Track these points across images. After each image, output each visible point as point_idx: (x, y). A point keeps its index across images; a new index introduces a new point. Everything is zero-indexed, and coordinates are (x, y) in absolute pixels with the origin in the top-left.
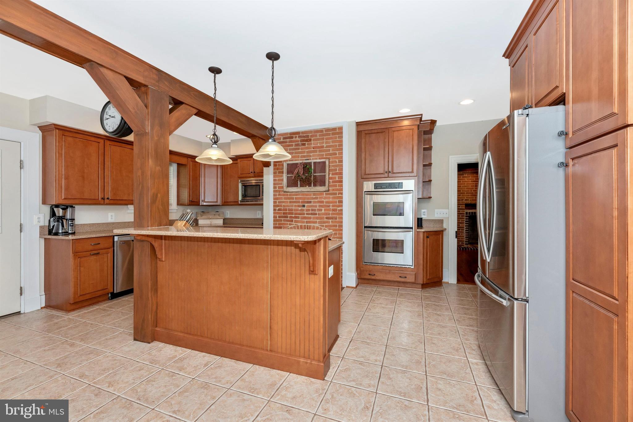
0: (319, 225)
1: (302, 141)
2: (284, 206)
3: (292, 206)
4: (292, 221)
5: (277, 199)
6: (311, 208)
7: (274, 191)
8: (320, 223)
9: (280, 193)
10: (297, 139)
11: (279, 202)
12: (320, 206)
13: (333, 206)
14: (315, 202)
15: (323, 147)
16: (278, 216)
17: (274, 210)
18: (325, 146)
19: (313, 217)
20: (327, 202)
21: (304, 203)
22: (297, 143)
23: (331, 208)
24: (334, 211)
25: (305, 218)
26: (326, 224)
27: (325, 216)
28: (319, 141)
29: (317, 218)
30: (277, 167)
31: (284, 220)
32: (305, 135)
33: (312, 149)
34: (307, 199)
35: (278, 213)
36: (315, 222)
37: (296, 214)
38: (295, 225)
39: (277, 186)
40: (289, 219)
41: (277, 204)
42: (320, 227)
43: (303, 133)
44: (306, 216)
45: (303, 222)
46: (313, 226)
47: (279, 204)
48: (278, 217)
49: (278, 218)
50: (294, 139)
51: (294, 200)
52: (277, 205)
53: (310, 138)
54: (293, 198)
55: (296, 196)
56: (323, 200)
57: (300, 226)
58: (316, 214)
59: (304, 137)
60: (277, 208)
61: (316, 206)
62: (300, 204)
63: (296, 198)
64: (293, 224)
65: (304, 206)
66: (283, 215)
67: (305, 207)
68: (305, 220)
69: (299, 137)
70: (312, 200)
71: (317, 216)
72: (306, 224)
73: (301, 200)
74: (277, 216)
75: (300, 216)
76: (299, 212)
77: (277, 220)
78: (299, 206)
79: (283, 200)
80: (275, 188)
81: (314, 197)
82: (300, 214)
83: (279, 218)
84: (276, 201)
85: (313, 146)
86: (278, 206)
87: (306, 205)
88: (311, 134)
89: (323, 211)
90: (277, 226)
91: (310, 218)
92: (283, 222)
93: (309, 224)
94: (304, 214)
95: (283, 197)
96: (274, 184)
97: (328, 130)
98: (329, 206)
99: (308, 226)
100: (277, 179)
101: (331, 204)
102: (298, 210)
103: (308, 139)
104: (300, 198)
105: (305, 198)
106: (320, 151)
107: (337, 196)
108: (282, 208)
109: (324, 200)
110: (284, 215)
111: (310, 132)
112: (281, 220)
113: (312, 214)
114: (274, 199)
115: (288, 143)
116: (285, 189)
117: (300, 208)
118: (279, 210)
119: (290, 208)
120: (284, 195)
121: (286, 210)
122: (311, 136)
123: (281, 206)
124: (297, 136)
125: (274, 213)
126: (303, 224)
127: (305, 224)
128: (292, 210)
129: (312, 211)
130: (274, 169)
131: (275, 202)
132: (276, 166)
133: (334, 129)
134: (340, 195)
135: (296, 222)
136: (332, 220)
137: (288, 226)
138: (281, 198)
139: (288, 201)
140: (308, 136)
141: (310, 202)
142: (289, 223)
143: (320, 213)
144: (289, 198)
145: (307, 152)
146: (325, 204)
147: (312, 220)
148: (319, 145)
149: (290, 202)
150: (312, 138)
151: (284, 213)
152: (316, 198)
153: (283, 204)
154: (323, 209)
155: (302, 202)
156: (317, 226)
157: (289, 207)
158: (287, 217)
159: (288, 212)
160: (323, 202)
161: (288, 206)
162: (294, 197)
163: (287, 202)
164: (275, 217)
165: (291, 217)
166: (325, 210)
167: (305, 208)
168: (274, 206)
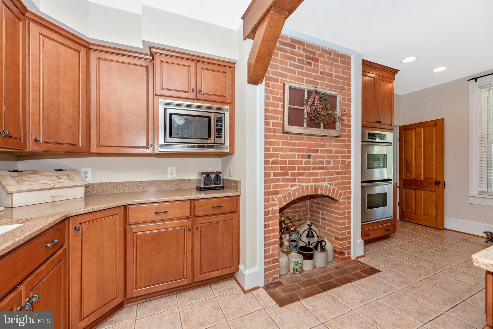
0: (328, 184)
1: (307, 57)
2: (282, 156)
3: (294, 156)
4: (294, 180)
5: (271, 143)
6: (318, 160)
7: (266, 130)
8: (329, 180)
9: (275, 134)
10: (301, 52)
11: (274, 150)
12: (329, 157)
13: (342, 157)
14: (323, 151)
15: (331, 75)
16: (272, 172)
17: (266, 162)
18: (334, 76)
19: (321, 172)
20: (337, 152)
21: (309, 152)
22: (300, 58)
23: (340, 159)
24: (343, 164)
25: (311, 174)
26: (335, 182)
27: (334, 171)
28: (327, 66)
29: (326, 174)
30: (270, 88)
31: (283, 180)
32: (311, 50)
33: (320, 75)
34: (313, 147)
35: (272, 169)
36: (323, 180)
37: (299, 169)
38: (299, 185)
39: (271, 121)
40: (289, 177)
41: (271, 152)
42: (329, 185)
43: (309, 45)
44: (312, 171)
45: (309, 181)
46: (321, 185)
47: (273, 152)
48: (272, 175)
49: (272, 177)
50: (297, 50)
51: (297, 147)
52: (272, 154)
53: (317, 57)
54: (294, 144)
55: (299, 140)
56: (332, 148)
57: (306, 186)
58: (323, 168)
59: (310, 52)
60: (271, 160)
61: (323, 157)
62: (305, 153)
63: (299, 145)
64: (296, 185)
65: (309, 157)
66: (280, 171)
67: (311, 158)
68: (312, 178)
69: (304, 49)
70: (319, 149)
71: (326, 171)
72: (314, 184)
73: (305, 148)
74: (270, 173)
75: (305, 171)
76: (303, 165)
77: (272, 181)
78: (303, 157)
79: (280, 146)
80: (267, 123)
81: (322, 143)
82: (305, 169)
83: (274, 176)
84: (270, 147)
85: (320, 70)
86: (272, 156)
87: (313, 154)
88: (319, 52)
89: (332, 165)
90: (271, 190)
91: (317, 174)
92: (280, 183)
93: (316, 184)
94: (309, 169)
95: (280, 141)
96: (266, 117)
97: (337, 54)
98: (338, 157)
99: (315, 185)
100: (271, 108)
101: (340, 155)
102: (301, 163)
103: (315, 58)
104: (305, 145)
105: (311, 145)
106: (329, 80)
107: (346, 144)
108: (280, 159)
109: (334, 149)
110: (282, 172)
111: (318, 48)
112: (278, 180)
113: (320, 168)
114: (266, 143)
115: (288, 54)
116: (288, 128)
117: (305, 160)
118: (274, 162)
119: (291, 159)
120: (281, 138)
121: (285, 162)
122: (319, 55)
123: (277, 156)
124: (301, 47)
125: (266, 169)
126: (309, 184)
127: (312, 184)
128: (293, 162)
129: (320, 164)
130: (266, 91)
131: (267, 149)
132: (269, 86)
133: (343, 56)
134: (349, 143)
135: (300, 181)
136: (341, 176)
137: (289, 188)
138: (277, 143)
139: (288, 148)
140: (314, 53)
141: (317, 151)
142: (290, 183)
143: (329, 166)
144: (289, 144)
145: (315, 77)
146: (334, 154)
147: (320, 177)
148: (327, 71)
149: (291, 150)
150: (320, 59)
151: (282, 168)
152: (324, 146)
153: (281, 153)
154: (332, 160)
155: (308, 151)
156: (326, 186)
157: (289, 158)
158: (287, 174)
159: (288, 165)
160: (331, 151)
161: (287, 156)
162: (297, 142)
163: (286, 150)
164: (267, 175)
165: (293, 174)
166: (334, 162)
167: (311, 160)
168: (266, 156)
